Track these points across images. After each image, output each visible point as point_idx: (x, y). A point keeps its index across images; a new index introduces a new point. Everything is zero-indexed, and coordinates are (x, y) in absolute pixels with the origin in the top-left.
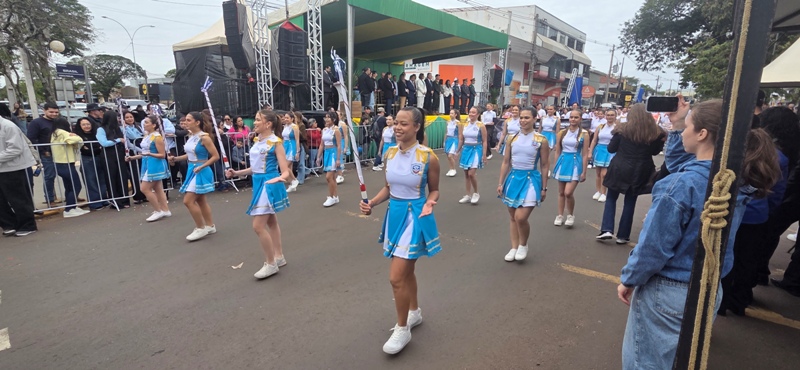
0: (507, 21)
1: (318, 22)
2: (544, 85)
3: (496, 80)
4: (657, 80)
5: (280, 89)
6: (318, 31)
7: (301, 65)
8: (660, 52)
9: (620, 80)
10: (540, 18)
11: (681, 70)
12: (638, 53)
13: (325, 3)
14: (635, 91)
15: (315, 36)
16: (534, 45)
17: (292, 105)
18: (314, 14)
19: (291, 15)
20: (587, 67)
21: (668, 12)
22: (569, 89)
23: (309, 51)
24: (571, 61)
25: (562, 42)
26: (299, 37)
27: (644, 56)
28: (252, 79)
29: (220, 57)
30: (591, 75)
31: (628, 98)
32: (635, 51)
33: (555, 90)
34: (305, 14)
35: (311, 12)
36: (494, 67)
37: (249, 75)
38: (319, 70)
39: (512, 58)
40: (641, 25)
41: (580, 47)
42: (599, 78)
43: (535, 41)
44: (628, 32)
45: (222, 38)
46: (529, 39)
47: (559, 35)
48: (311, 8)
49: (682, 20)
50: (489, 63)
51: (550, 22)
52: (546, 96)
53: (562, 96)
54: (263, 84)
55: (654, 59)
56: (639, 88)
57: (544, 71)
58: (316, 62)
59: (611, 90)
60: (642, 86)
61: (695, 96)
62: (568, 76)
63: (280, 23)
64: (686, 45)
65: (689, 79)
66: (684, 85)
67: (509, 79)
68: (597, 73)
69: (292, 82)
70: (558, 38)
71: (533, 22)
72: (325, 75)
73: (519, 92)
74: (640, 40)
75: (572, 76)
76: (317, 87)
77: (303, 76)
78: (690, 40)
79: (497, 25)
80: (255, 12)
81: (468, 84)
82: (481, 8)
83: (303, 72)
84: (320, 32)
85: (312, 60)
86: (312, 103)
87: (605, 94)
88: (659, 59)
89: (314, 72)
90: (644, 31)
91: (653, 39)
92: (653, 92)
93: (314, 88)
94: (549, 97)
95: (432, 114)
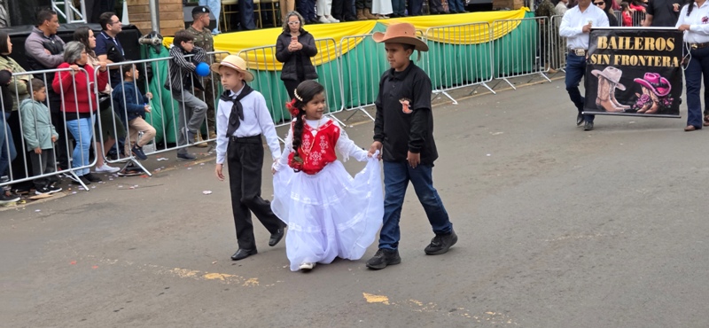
86: (54, 5)
95: (355, 18)
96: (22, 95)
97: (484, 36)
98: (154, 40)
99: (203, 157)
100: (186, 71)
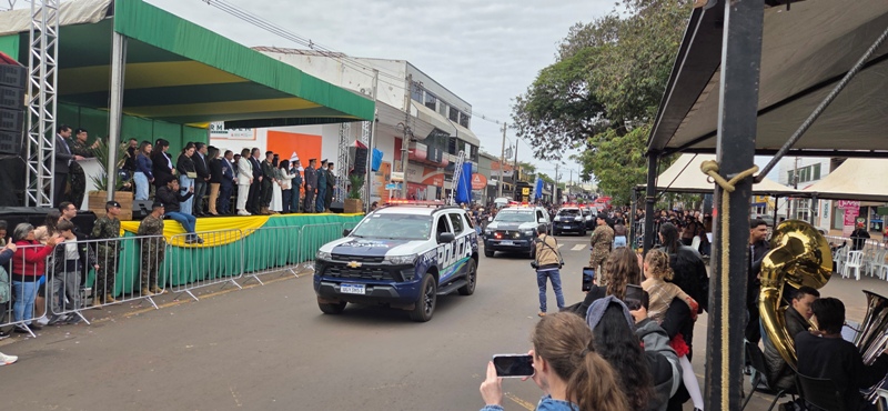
1: (50, 51)
2: (420, 170)
3: (359, 162)
4: (557, 170)
6: (49, 67)
7: (12, 125)
8: (557, 137)
9: (515, 167)
10: (415, 79)
12: (533, 136)
13: (68, 22)
14: (532, 181)
15: (44, 75)
16: (407, 114)
18: (43, 38)
20: (474, 148)
21: (563, 90)
22: (456, 178)
23: (29, 98)
24: (454, 138)
25: (442, 112)
26: (8, 75)
27: (540, 140)
30: (480, 159)
31: (525, 191)
32: (529, 134)
33: (436, 176)
34: (24, 35)
35: (37, 32)
36: (354, 144)
38: (48, 135)
39: (381, 132)
40: (535, 103)
41: (465, 122)
42: (490, 163)
43: (408, 110)
44: (520, 110)
46: (401, 106)
47: (438, 103)
48: (37, 25)
49: (575, 103)
50: (347, 138)
51: (426, 85)
52: (424, 185)
53: (447, 185)
55: (551, 146)
56: (537, 179)
57: (421, 150)
58: (42, 120)
59: (505, 179)
60: (540, 175)
61: (598, 191)
62: (452, 158)
64: (584, 131)
65: (590, 171)
66: (586, 178)
67: (377, 161)
68: (486, 157)
70: (437, 107)
71: (403, 84)
72: (58, 143)
73: (388, 177)
74: (535, 121)
75: (458, 161)
76: (41, 163)
77: (13, 143)
78: (588, 126)
79: (354, 82)
82: (331, 54)
83: (14, 136)
84: (55, 70)
85: (34, 116)
86: (28, 192)
87: (498, 185)
88: (557, 146)
89: (37, 138)
90: (539, 111)
91: (549, 120)
92: (552, 184)
93: (35, 166)
94: (429, 187)
95: (260, 213)
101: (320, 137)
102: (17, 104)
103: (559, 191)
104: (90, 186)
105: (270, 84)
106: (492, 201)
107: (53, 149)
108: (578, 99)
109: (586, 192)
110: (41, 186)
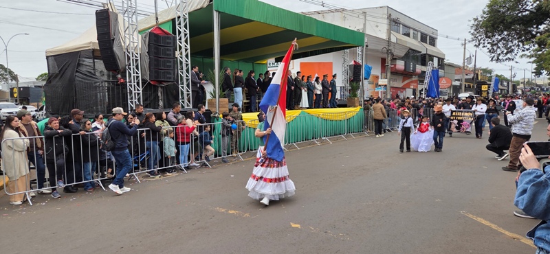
0: (363, 21)
1: (185, 27)
2: (401, 78)
3: (356, 74)
4: (511, 70)
5: (149, 88)
6: (186, 35)
7: (170, 66)
8: (510, 44)
9: (475, 70)
10: (394, 16)
11: (533, 59)
12: (489, 46)
13: (193, 9)
14: (490, 80)
15: (183, 39)
16: (389, 41)
17: (161, 103)
18: (182, 19)
19: (160, 21)
20: (441, 60)
21: (513, 7)
22: (427, 80)
23: (177, 53)
24: (425, 54)
25: (415, 37)
26: (168, 41)
27: (495, 48)
28: (122, 80)
29: (91, 61)
30: (445, 67)
31: (484, 88)
32: (486, 44)
33: (412, 82)
34: (173, 20)
35: (179, 17)
36: (352, 63)
37: (119, 76)
38: (187, 71)
39: (370, 55)
40: (488, 21)
41: (433, 42)
42: (453, 70)
43: (389, 38)
44: (477, 27)
45: (94, 43)
46: (384, 36)
47: (411, 32)
48: (179, 14)
49: (524, 16)
50: (348, 59)
51: (402, 20)
52: (404, 88)
53: (420, 87)
54: (133, 84)
55: (505, 51)
56: (494, 78)
57: (400, 65)
58: (184, 63)
59: (467, 80)
60: (497, 76)
62: (424, 68)
63: (150, 28)
65: (543, 68)
66: (538, 73)
67: (368, 73)
68: (451, 65)
69: (161, 82)
70: (411, 35)
71: (386, 21)
72: (192, 75)
73: (377, 85)
74: (490, 34)
75: (428, 69)
76: (185, 86)
77: (172, 76)
78: (537, 33)
79: (353, 25)
80: (126, 19)
81: (329, 79)
82: (337, 11)
83: (172, 72)
84: (188, 35)
85: (180, 61)
86: (180, 101)
87: (461, 85)
88: (510, 51)
89: (182, 73)
90: (493, 25)
91: (502, 32)
92: (508, 81)
93: (183, 87)
94: (407, 89)
95: (294, 109)
96: (165, 135)
97: (343, 117)
98: (216, 115)
99: (232, 161)
100: (228, 127)
101: (332, 63)
102: (172, 55)
103: (514, 87)
104: (209, 97)
105: (298, 30)
106: (457, 95)
107: (190, 78)
108: (527, 12)
109: (540, 86)
110: (186, 97)
